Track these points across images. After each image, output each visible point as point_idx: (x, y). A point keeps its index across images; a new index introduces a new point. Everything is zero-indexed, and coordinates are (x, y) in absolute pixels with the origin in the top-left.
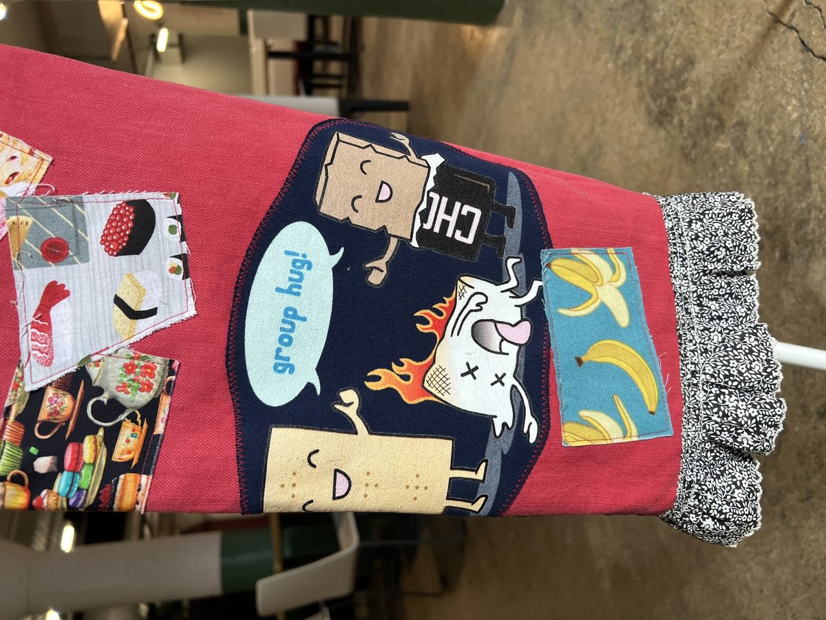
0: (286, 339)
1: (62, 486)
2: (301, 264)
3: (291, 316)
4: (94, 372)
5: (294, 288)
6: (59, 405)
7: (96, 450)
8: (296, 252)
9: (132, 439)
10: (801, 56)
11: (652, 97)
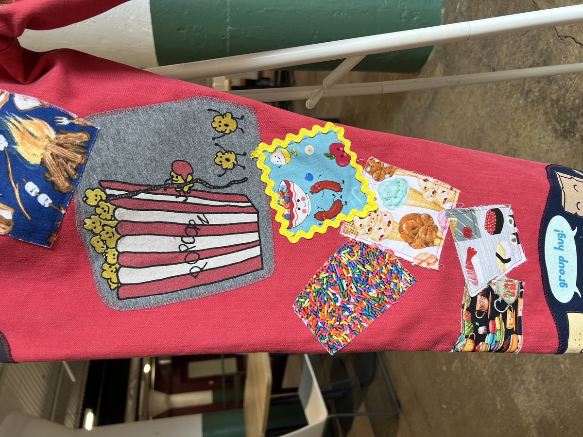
0: (562, 272)
1: (489, 340)
2: (561, 236)
3: (562, 260)
4: (494, 287)
5: (560, 248)
6: (483, 303)
7: (500, 324)
8: (558, 230)
9: (511, 318)
11: (557, 121)
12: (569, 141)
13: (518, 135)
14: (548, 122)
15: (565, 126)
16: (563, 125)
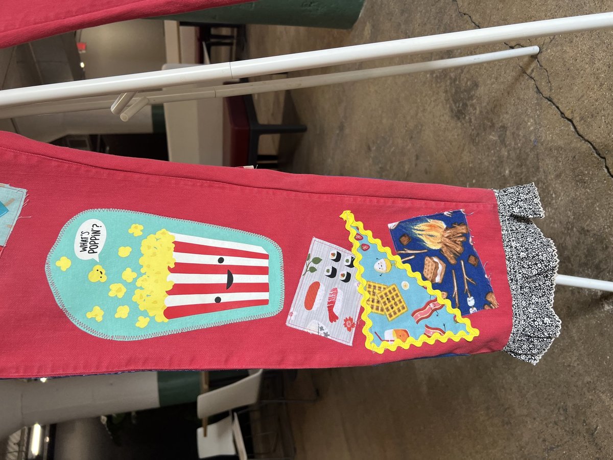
10: (536, 95)
11: (453, 101)
12: (461, 122)
13: (424, 110)
14: (447, 100)
15: (459, 107)
16: (457, 105)
